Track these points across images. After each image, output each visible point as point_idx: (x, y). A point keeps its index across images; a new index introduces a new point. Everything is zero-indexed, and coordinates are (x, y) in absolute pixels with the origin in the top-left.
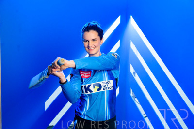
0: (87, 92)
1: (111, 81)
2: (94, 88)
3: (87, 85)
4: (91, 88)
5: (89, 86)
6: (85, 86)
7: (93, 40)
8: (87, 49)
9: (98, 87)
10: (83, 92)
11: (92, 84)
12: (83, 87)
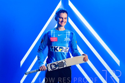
0: (55, 51)
1: (69, 48)
2: (60, 49)
3: (56, 47)
4: (58, 49)
5: (57, 47)
6: (55, 47)
7: (65, 18)
8: (60, 23)
9: (62, 50)
10: (52, 50)
11: (59, 47)
12: (53, 47)
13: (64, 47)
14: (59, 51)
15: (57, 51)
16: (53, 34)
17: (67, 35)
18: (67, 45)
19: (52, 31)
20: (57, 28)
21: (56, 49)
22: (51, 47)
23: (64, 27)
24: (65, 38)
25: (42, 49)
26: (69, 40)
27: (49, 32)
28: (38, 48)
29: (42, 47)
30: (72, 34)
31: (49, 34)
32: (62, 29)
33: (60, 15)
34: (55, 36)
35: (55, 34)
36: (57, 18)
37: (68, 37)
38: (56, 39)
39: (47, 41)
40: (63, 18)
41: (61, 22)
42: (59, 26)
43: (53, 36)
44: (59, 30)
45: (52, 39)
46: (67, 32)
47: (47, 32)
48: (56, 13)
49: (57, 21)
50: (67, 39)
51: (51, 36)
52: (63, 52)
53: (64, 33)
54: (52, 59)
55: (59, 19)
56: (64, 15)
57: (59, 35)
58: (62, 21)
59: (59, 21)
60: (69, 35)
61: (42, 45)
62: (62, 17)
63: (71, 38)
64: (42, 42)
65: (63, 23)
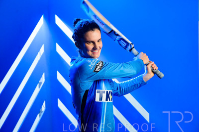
40: (94, 43)
41: (92, 51)
55: (87, 45)
58: (95, 48)
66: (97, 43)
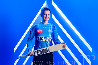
0: (40, 40)
1: (51, 38)
3: (41, 37)
4: (43, 38)
5: (42, 37)
6: (40, 37)
8: (44, 18)
9: (46, 39)
10: (39, 40)
11: (44, 37)
12: (39, 37)
13: (48, 37)
14: (44, 40)
15: (42, 40)
16: (39, 27)
17: (50, 27)
18: (50, 36)
19: (38, 25)
20: (43, 23)
21: (41, 39)
22: (37, 37)
23: (48, 21)
24: (49, 30)
25: (31, 39)
26: (52, 31)
27: (36, 26)
28: (28, 38)
29: (31, 37)
30: (54, 27)
31: (36, 27)
32: (46, 23)
33: (45, 12)
34: (41, 29)
35: (41, 27)
36: (42, 15)
37: (51, 30)
38: (41, 31)
39: (35, 32)
40: (46, 15)
42: (44, 21)
43: (39, 28)
44: (44, 24)
45: (38, 31)
46: (50, 26)
47: (34, 25)
48: (42, 11)
49: (42, 17)
50: (50, 31)
51: (37, 28)
52: (47, 41)
53: (48, 26)
54: (38, 46)
55: (44, 15)
56: (48, 12)
57: (43, 28)
58: (46, 17)
59: (44, 17)
60: (52, 27)
61: (31, 36)
62: (46, 13)
63: (53, 30)
64: (30, 33)
65: (47, 18)
66: (47, 15)
